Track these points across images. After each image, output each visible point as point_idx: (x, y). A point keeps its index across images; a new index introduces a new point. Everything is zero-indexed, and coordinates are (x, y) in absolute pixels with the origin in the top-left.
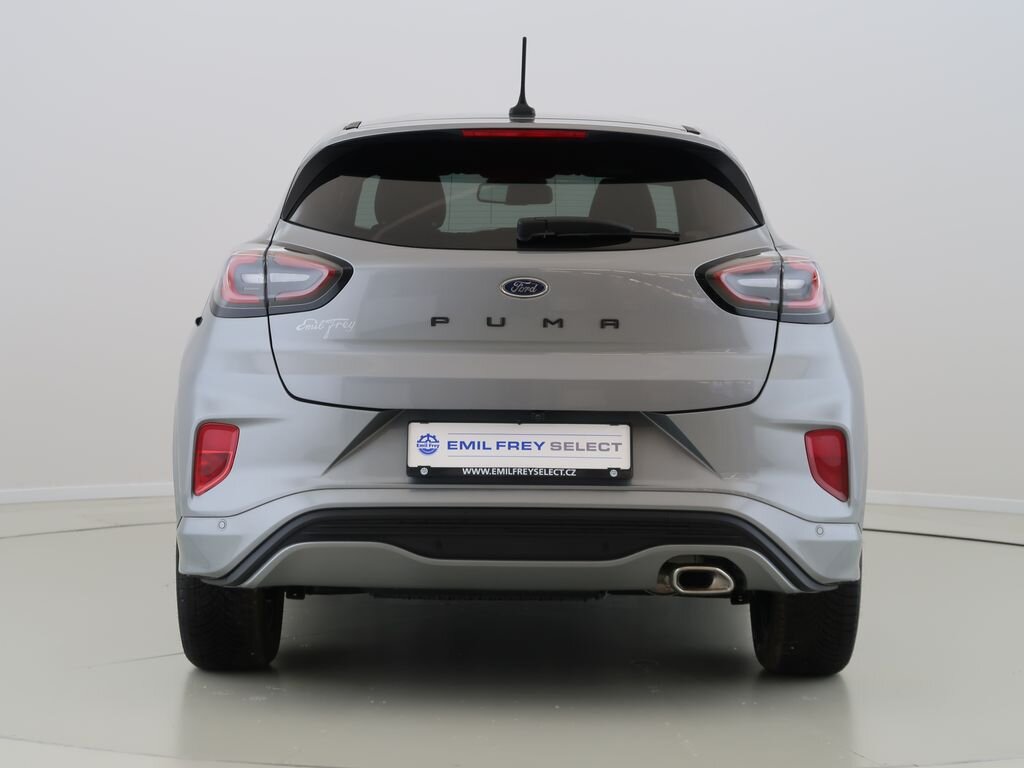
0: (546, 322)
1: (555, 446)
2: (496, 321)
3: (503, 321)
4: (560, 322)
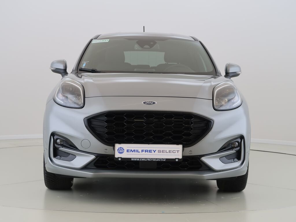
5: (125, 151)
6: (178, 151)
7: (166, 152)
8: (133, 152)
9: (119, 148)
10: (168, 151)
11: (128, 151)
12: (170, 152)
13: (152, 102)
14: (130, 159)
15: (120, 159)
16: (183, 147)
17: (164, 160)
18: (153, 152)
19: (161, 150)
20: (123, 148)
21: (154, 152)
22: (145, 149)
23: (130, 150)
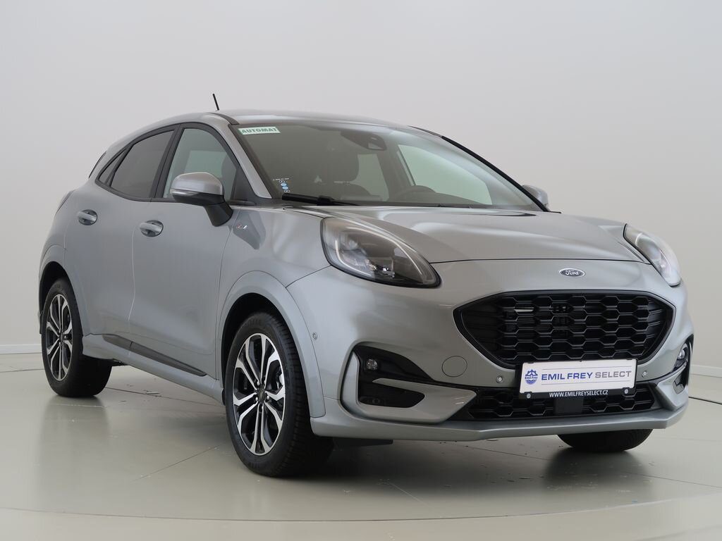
5: (540, 377)
6: (629, 372)
7: (609, 376)
8: (552, 379)
9: (529, 372)
10: (612, 374)
11: (543, 377)
12: (615, 374)
13: (575, 271)
14: (548, 393)
15: (529, 396)
16: (637, 364)
17: (605, 392)
18: (587, 376)
19: (602, 371)
20: (535, 372)
21: (589, 376)
22: (573, 372)
23: (548, 376)
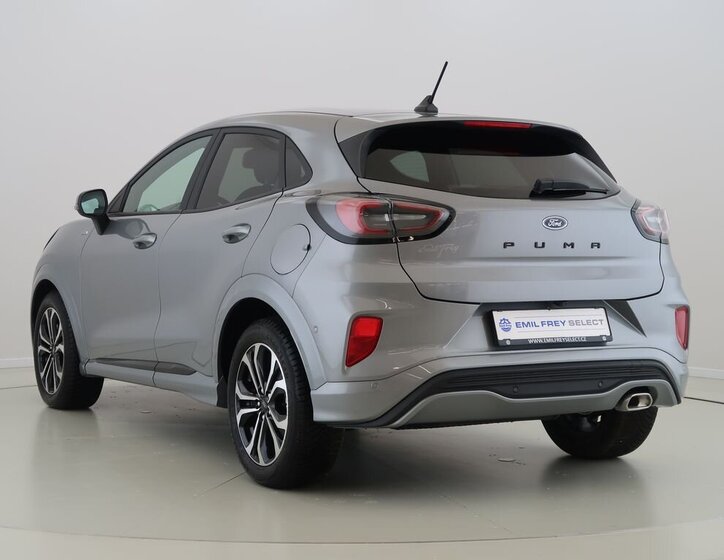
0: (565, 245)
1: (571, 323)
2: (540, 245)
3: (543, 244)
4: (572, 245)
